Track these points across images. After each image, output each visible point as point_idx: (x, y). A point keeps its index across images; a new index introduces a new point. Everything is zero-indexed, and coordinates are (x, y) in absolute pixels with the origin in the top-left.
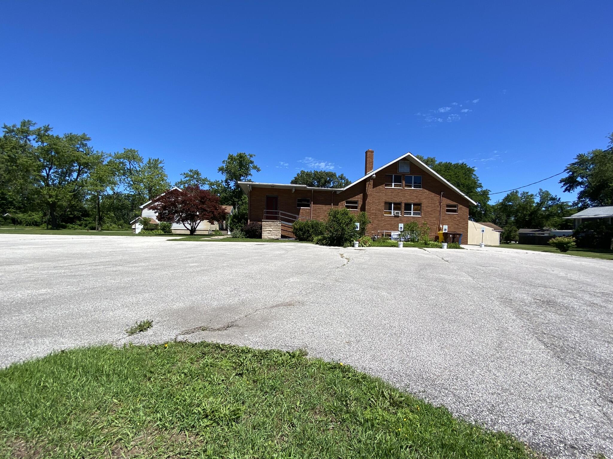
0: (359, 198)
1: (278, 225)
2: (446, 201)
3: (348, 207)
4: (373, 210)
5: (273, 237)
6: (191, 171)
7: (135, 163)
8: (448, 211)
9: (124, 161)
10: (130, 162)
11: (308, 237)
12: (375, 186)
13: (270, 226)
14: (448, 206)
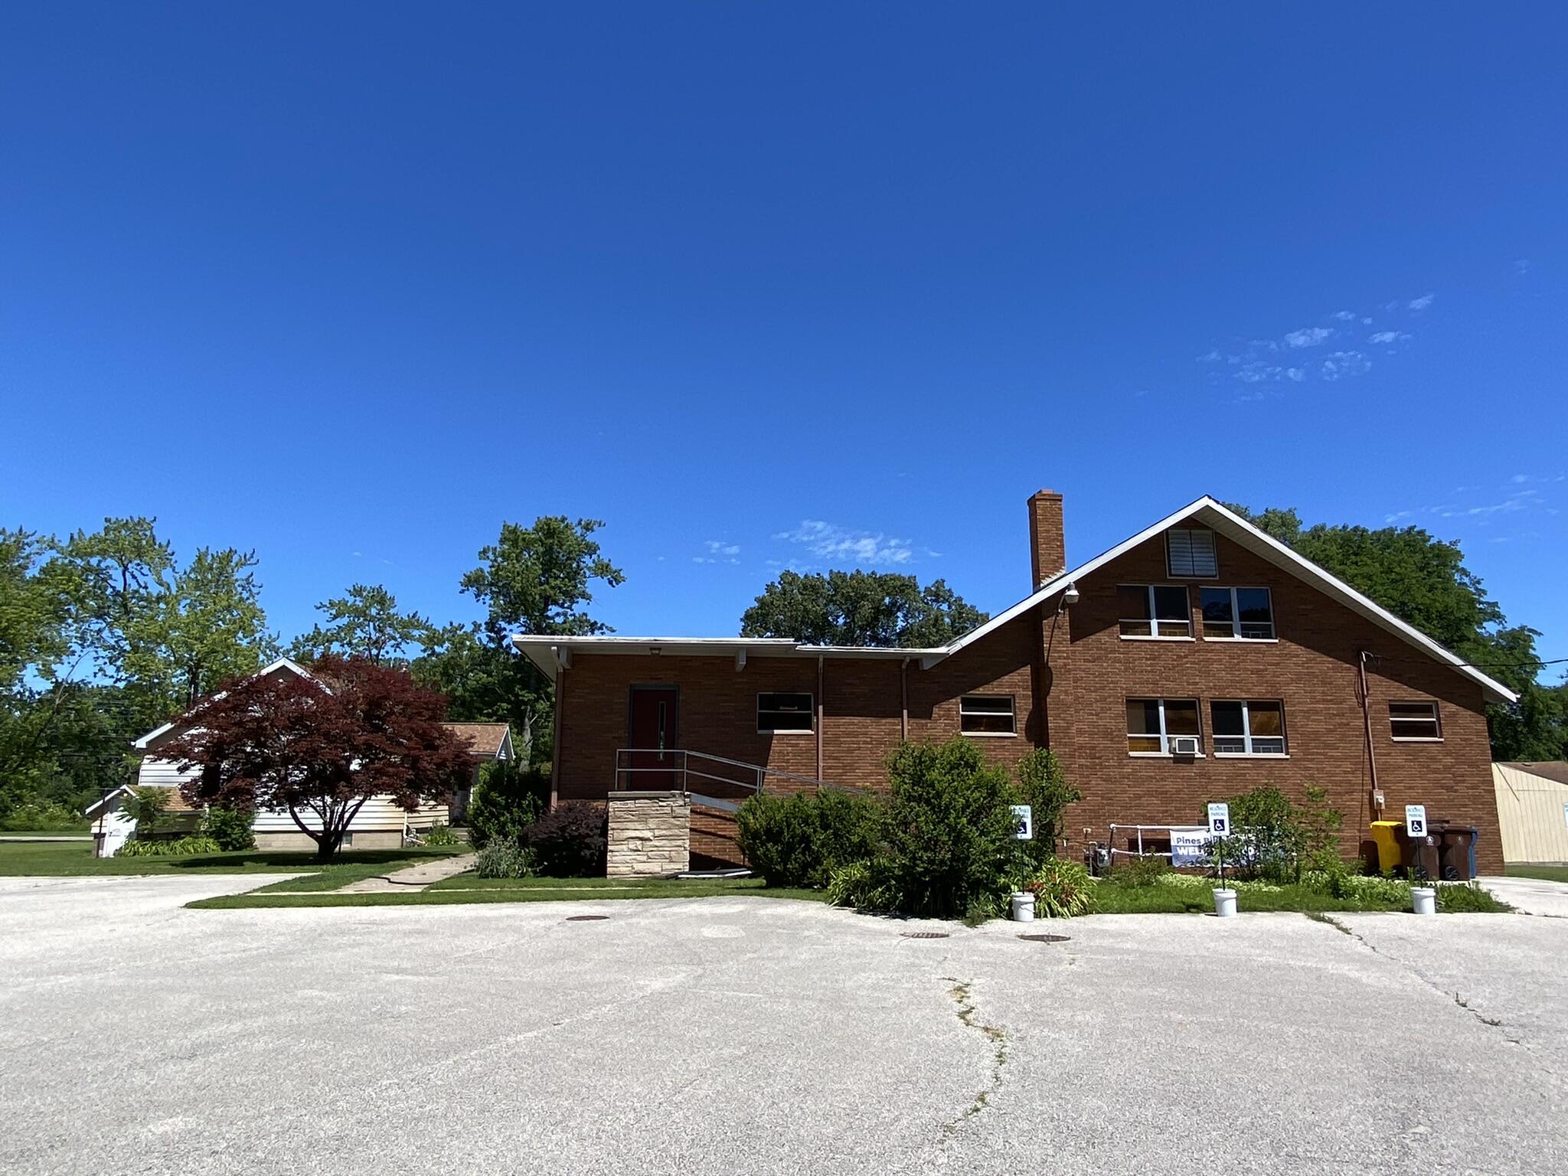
0: (1016, 683)
1: (678, 811)
2: (1384, 690)
3: (969, 723)
4: (1080, 732)
5: (655, 867)
6: (357, 592)
7: (145, 570)
8: (1399, 729)
9: (103, 565)
10: (126, 568)
11: (805, 866)
12: (1078, 633)
13: (644, 818)
14: (1395, 709)
